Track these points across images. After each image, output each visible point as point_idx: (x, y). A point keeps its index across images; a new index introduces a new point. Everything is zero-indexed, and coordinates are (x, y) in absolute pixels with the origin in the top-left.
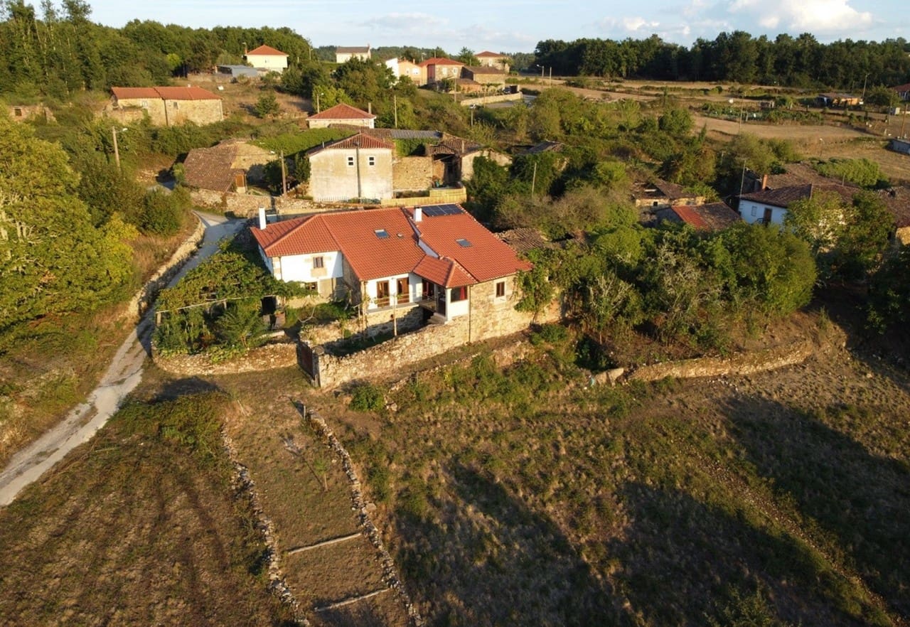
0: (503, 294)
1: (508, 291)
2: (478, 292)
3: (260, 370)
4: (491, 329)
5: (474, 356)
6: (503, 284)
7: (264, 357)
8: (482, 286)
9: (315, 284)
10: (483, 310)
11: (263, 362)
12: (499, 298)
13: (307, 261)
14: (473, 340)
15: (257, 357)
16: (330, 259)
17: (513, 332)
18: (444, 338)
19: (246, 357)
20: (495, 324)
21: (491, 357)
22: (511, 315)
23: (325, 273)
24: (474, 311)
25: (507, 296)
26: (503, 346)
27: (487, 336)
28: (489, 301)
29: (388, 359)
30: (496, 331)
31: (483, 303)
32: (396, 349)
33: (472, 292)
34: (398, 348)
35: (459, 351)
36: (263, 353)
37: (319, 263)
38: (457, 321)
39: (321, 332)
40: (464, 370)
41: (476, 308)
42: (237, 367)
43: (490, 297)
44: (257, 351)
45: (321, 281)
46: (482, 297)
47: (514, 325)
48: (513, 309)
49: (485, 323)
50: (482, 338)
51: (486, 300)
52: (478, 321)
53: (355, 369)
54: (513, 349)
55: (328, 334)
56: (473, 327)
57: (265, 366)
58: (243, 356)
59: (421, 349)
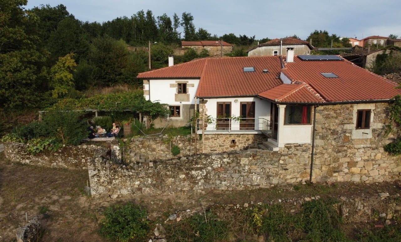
0: (367, 126)
1: (376, 124)
2: (327, 117)
3: (71, 168)
4: (346, 171)
5: (307, 199)
6: (368, 112)
7: (76, 156)
8: (335, 111)
9: (178, 108)
10: (333, 143)
11: (75, 161)
12: (361, 131)
13: (172, 86)
14: (315, 179)
15: (69, 155)
16: (193, 86)
17: (381, 180)
18: (271, 169)
19: (59, 153)
20: (352, 164)
21: (335, 206)
22: (379, 156)
23: (188, 100)
24: (318, 142)
25: (374, 131)
26: (358, 195)
27: (339, 178)
28: (344, 132)
29: (184, 180)
30: (353, 174)
31: (334, 132)
32: (197, 169)
33: (318, 115)
34: (201, 169)
35: (291, 189)
36: (75, 152)
37: (183, 89)
38: (293, 150)
39: (147, 143)
40: (289, 215)
41: (323, 138)
42: (51, 162)
43: (347, 127)
44: (71, 149)
45: (184, 105)
46: (333, 125)
47: (382, 172)
48: (382, 150)
49: (336, 160)
50: (331, 180)
51: (339, 129)
52: (326, 156)
53: (137, 183)
54: (374, 202)
55: (154, 146)
56: (317, 162)
57: (76, 165)
58: (57, 152)
59: (236, 175)
